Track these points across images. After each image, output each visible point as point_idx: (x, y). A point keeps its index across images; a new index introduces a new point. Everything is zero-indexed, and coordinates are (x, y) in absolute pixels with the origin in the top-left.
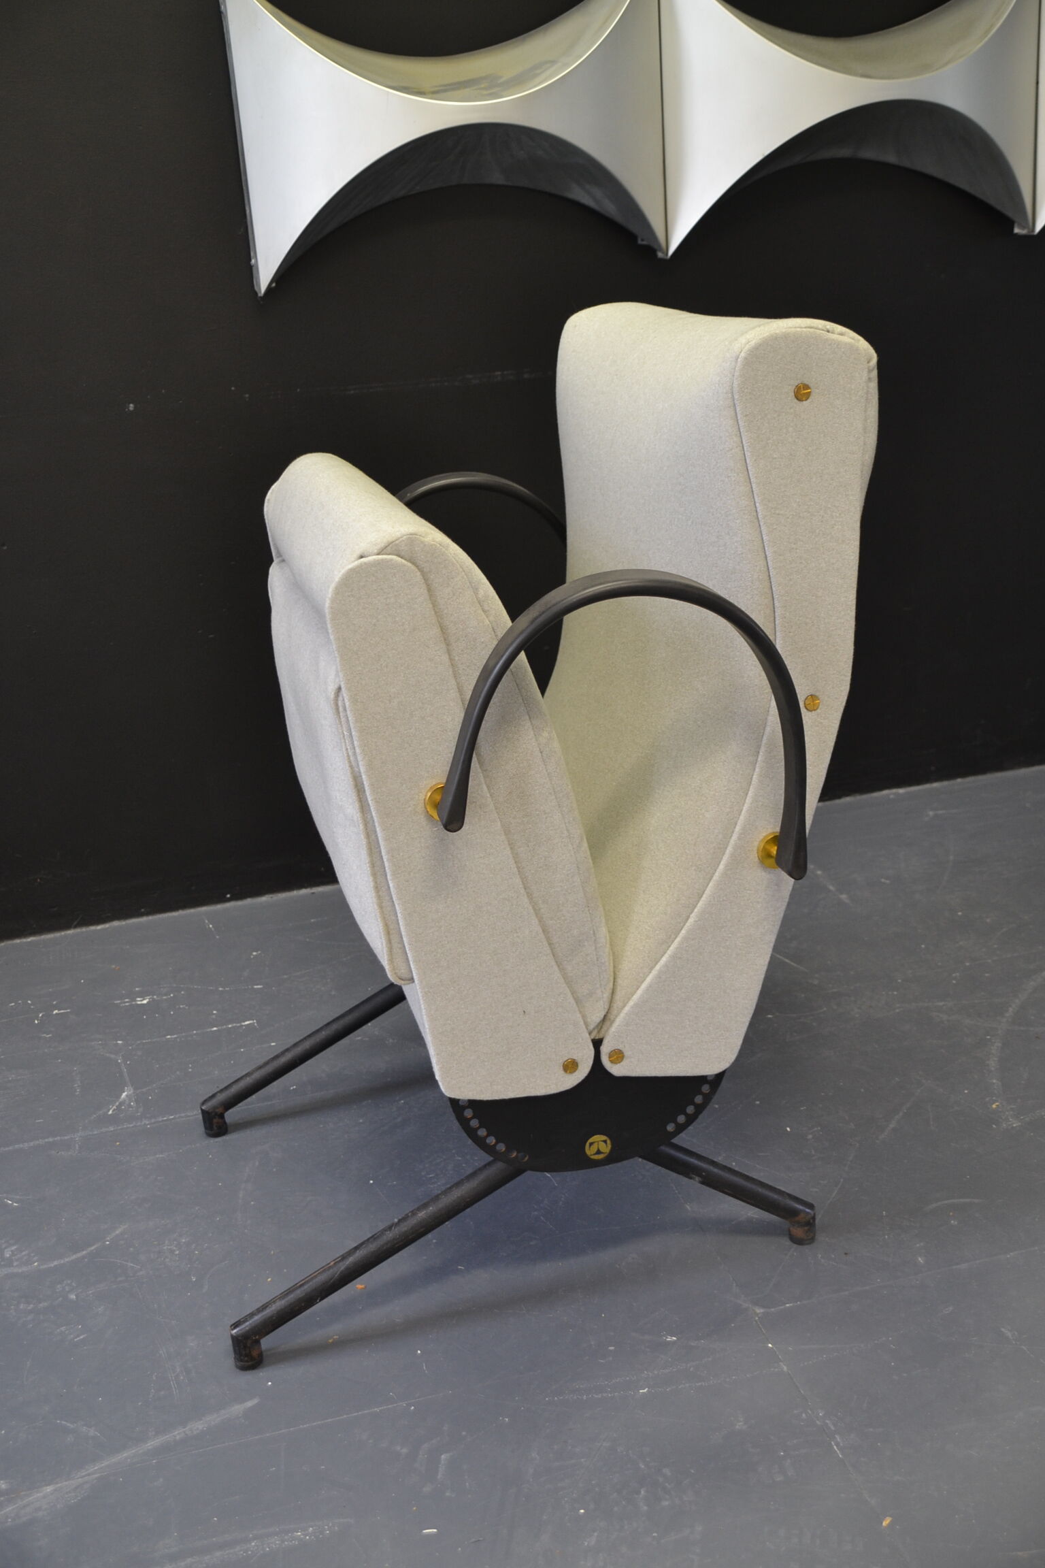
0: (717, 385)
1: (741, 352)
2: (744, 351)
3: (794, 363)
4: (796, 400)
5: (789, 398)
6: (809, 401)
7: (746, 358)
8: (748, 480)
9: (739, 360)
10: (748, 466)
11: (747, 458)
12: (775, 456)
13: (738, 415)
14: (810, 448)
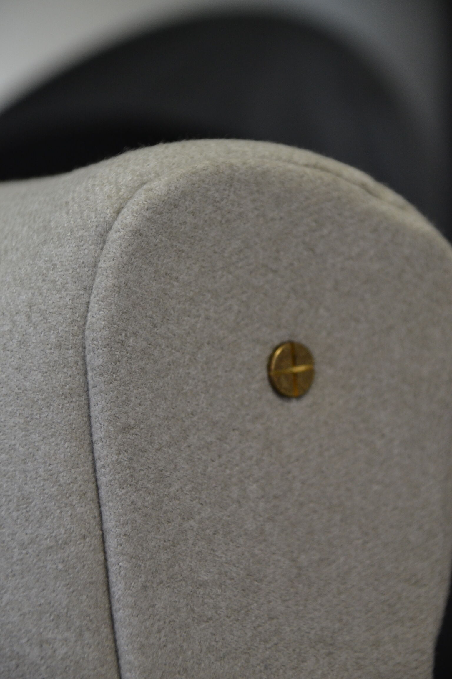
0: (21, 319)
1: (118, 212)
2: (132, 207)
3: (275, 272)
4: (270, 395)
5: (255, 386)
6: (307, 400)
7: (137, 233)
8: (111, 658)
9: (113, 235)
10: (116, 606)
11: (113, 578)
12: (204, 577)
13: (96, 426)
14: (303, 557)
